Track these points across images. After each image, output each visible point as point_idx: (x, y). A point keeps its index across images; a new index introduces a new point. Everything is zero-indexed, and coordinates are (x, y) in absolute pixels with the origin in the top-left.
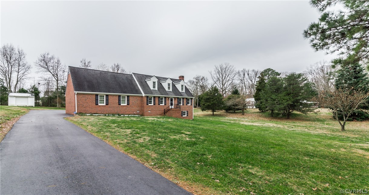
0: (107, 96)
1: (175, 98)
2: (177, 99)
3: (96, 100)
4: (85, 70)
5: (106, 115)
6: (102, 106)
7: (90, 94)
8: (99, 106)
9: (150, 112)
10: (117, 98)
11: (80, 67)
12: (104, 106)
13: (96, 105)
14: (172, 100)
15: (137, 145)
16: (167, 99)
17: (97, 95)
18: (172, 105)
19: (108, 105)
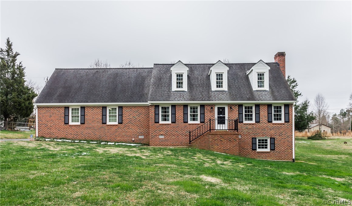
1: (231, 106)
3: (65, 116)
6: (75, 126)
7: (57, 107)
8: (70, 126)
9: (161, 137)
10: (100, 111)
13: (65, 124)
15: (136, 201)
16: (207, 109)
17: (67, 108)
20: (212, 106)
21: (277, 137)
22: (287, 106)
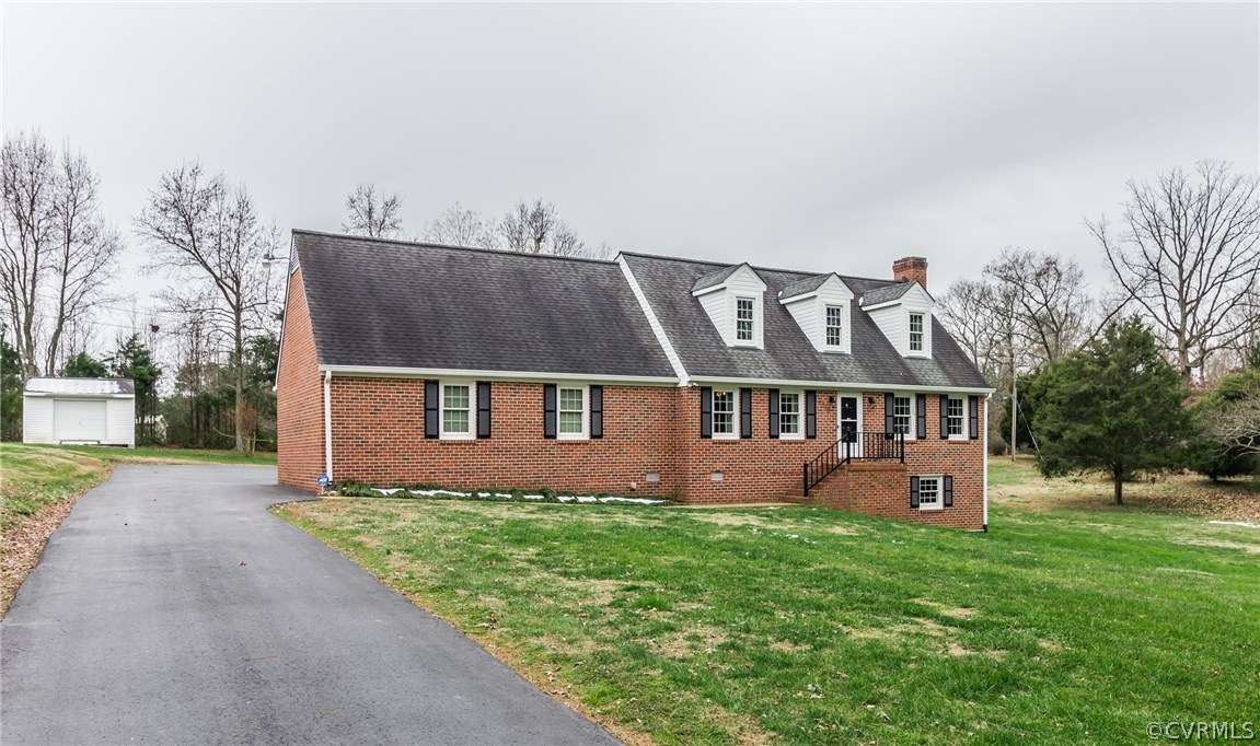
0: (484, 390)
1: (870, 396)
2: (880, 402)
3: (426, 409)
4: (371, 249)
5: (481, 495)
6: (460, 443)
7: (397, 380)
8: (443, 443)
10: (536, 397)
11: (344, 234)
12: (468, 443)
13: (427, 437)
14: (849, 408)
16: (822, 399)
17: (431, 384)
18: (850, 435)
19: (489, 436)
20: (831, 394)
21: (956, 474)
22: (975, 399)
